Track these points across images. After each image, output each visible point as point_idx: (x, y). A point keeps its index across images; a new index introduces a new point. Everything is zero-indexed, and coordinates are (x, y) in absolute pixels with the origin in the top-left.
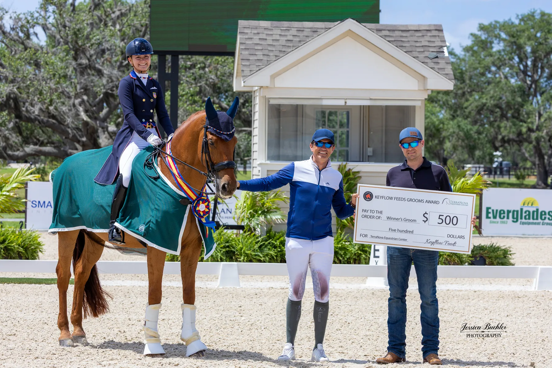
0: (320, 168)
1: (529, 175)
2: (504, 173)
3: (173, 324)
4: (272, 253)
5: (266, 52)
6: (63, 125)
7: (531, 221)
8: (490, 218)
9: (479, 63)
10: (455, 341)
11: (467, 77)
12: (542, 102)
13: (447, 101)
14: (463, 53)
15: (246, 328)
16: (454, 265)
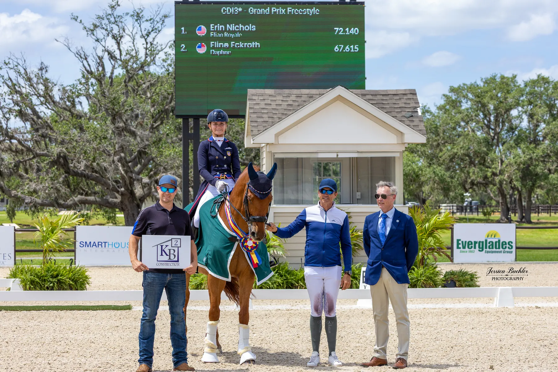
0: (326, 209)
1: (493, 212)
2: (474, 210)
3: (197, 341)
4: (279, 281)
5: (271, 115)
6: (105, 178)
7: (494, 250)
8: (460, 248)
9: (451, 120)
10: (429, 350)
11: (440, 131)
12: (504, 150)
13: (424, 151)
14: (437, 111)
15: (258, 343)
16: (429, 287)
